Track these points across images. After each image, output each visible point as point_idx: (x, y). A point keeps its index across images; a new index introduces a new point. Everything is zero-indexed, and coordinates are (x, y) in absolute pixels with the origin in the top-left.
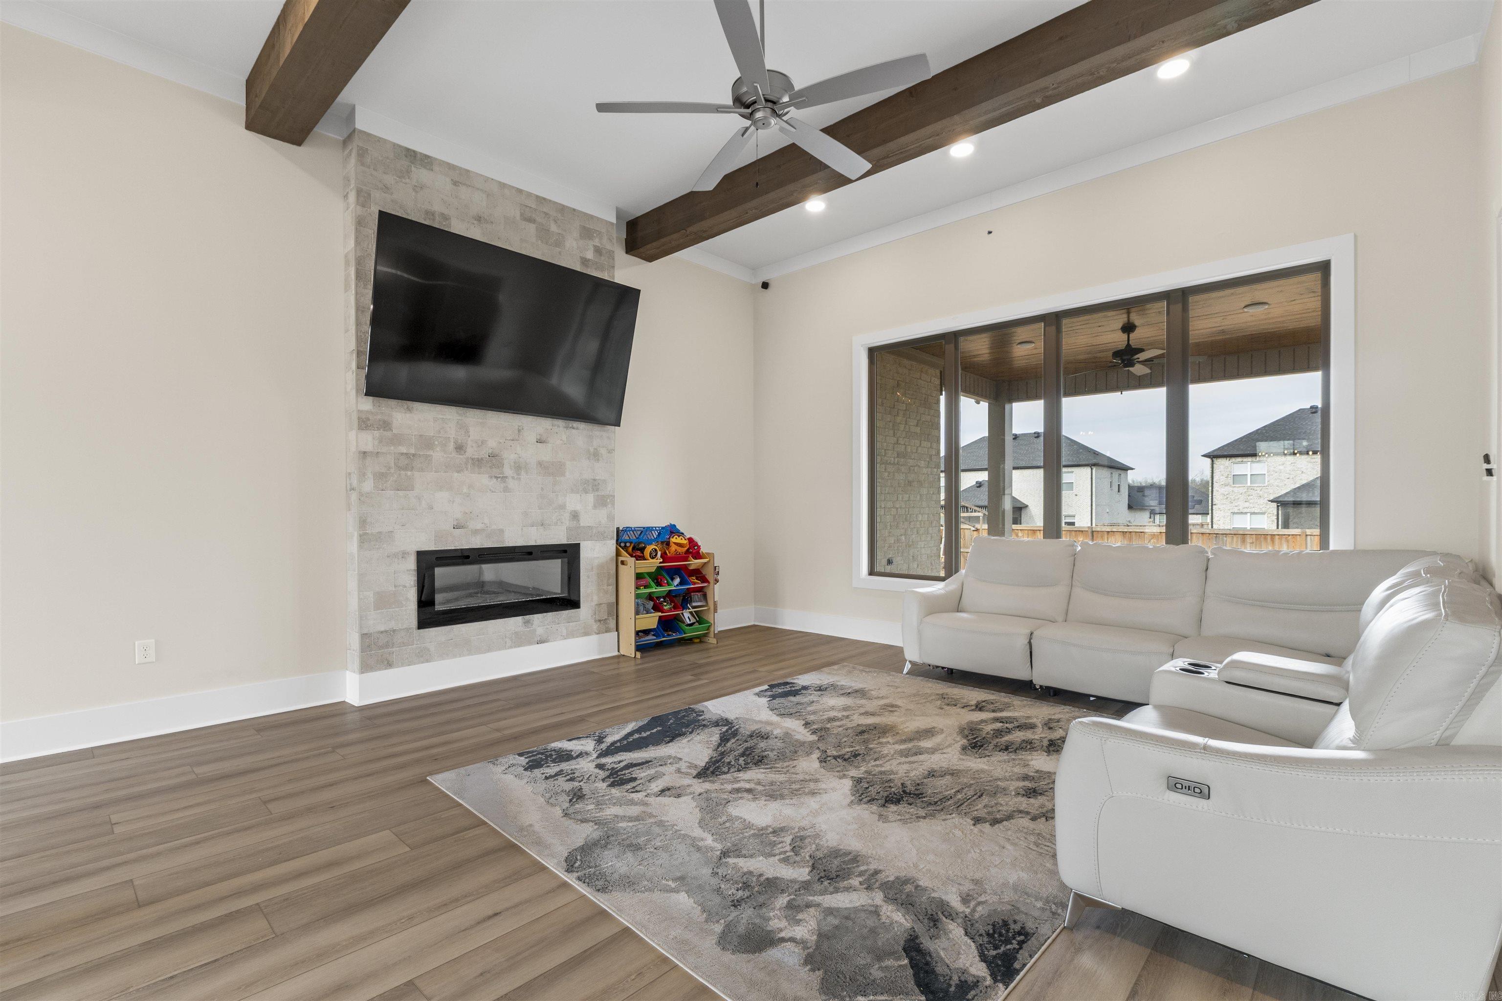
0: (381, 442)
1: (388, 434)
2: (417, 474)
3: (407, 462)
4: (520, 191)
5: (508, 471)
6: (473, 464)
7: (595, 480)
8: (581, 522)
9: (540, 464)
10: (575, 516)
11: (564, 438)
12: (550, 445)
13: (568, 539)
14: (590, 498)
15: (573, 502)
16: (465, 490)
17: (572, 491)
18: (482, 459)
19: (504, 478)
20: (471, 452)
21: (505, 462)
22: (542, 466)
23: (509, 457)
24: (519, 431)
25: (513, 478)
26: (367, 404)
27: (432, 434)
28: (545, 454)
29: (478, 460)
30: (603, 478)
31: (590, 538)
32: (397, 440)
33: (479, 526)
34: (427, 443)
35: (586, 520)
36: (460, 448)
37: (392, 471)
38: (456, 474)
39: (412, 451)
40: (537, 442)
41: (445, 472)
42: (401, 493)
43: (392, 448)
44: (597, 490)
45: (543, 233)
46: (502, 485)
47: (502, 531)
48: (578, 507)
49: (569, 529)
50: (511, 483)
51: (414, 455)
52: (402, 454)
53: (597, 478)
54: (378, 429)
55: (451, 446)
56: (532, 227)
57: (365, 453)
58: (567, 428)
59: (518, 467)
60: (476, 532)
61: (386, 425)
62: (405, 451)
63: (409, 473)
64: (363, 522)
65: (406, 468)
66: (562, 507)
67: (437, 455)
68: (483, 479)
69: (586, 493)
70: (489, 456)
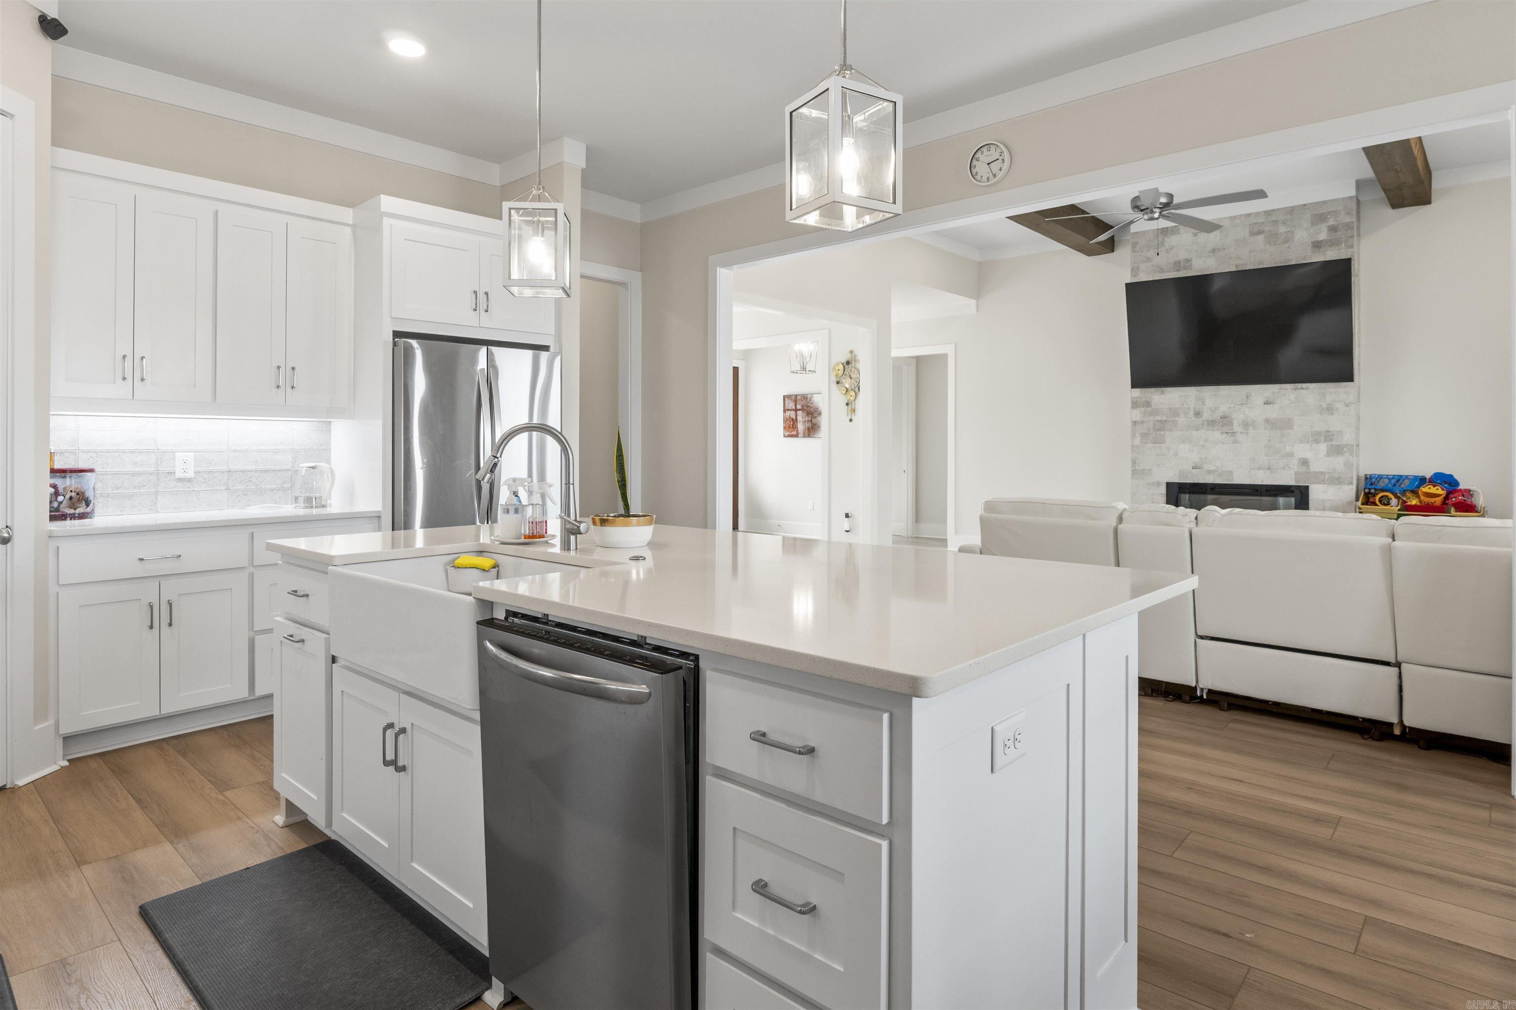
0: (1144, 415)
1: (1149, 409)
2: (1167, 433)
3: (1162, 426)
4: (1249, 215)
5: (1237, 428)
6: (1208, 424)
7: (1328, 431)
8: (1311, 467)
9: (1267, 421)
10: (1305, 462)
11: (1292, 397)
12: (1276, 405)
13: (1296, 481)
14: (1323, 447)
15: (1302, 451)
16: (1201, 443)
17: (1301, 442)
18: (1215, 420)
19: (1233, 433)
20: (1206, 415)
21: (1235, 421)
22: (1270, 422)
23: (1238, 417)
24: (1247, 397)
25: (1241, 433)
26: (1137, 392)
27: (1178, 407)
28: (1273, 412)
29: (1212, 421)
30: (1339, 429)
31: (1323, 482)
32: (1155, 412)
33: (1212, 468)
34: (1175, 412)
35: (1314, 467)
36: (1198, 414)
37: (1151, 432)
38: (1195, 432)
39: (1165, 418)
40: (1264, 404)
41: (1187, 431)
42: (1157, 445)
43: (1152, 417)
44: (1332, 440)
45: (1272, 239)
46: (1232, 439)
47: (1231, 472)
48: (1308, 455)
49: (1297, 473)
50: (1240, 437)
51: (1165, 421)
52: (1158, 421)
53: (1330, 430)
54: (1143, 407)
55: (1192, 413)
56: (1261, 238)
57: (1135, 422)
58: (1296, 389)
59: (1246, 425)
60: (1209, 472)
61: (1148, 404)
62: (1160, 419)
63: (1162, 433)
64: (1134, 463)
65: (1160, 430)
66: (1291, 455)
67: (1181, 420)
68: (1216, 435)
69: (1318, 443)
70: (1221, 418)
